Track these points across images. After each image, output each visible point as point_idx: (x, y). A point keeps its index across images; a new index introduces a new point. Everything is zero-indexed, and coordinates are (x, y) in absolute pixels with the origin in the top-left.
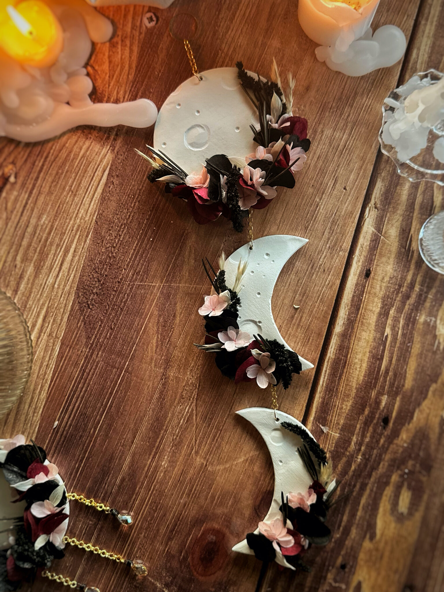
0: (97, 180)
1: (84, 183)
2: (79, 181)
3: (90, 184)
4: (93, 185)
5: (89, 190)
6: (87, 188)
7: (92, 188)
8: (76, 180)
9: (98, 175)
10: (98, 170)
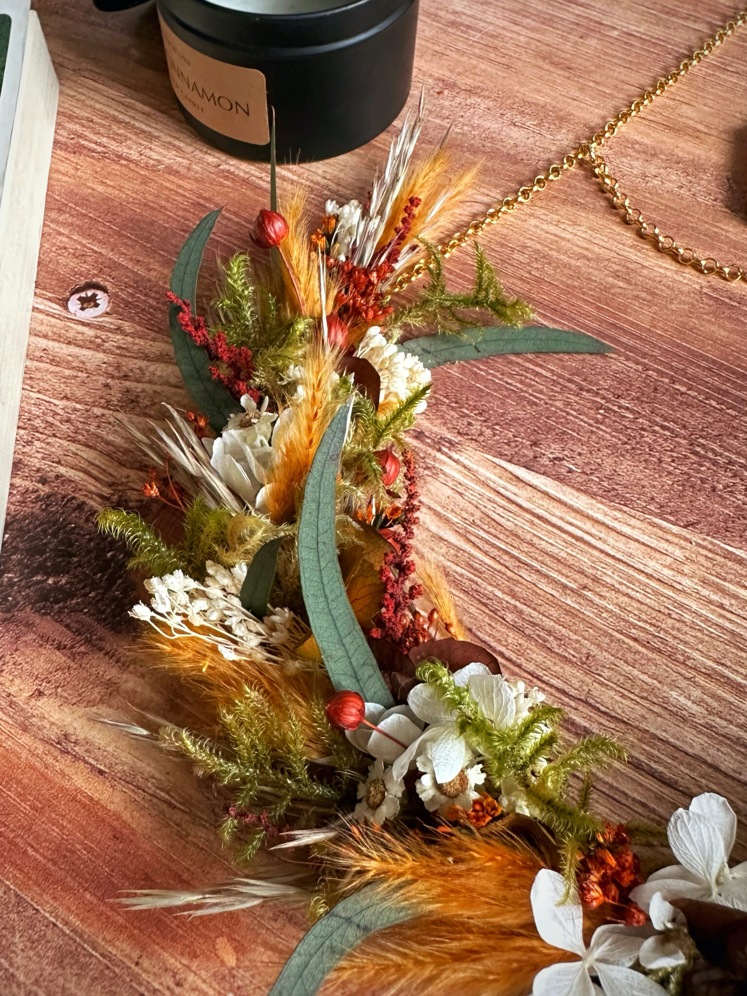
0: (546, 503)
1: (556, 545)
2: (548, 560)
3: (559, 528)
4: (562, 519)
5: (579, 533)
6: (570, 539)
7: (571, 524)
8: (544, 570)
9: (529, 500)
10: (512, 497)
